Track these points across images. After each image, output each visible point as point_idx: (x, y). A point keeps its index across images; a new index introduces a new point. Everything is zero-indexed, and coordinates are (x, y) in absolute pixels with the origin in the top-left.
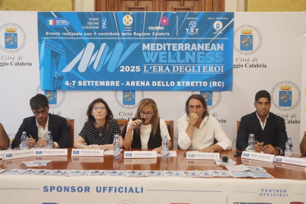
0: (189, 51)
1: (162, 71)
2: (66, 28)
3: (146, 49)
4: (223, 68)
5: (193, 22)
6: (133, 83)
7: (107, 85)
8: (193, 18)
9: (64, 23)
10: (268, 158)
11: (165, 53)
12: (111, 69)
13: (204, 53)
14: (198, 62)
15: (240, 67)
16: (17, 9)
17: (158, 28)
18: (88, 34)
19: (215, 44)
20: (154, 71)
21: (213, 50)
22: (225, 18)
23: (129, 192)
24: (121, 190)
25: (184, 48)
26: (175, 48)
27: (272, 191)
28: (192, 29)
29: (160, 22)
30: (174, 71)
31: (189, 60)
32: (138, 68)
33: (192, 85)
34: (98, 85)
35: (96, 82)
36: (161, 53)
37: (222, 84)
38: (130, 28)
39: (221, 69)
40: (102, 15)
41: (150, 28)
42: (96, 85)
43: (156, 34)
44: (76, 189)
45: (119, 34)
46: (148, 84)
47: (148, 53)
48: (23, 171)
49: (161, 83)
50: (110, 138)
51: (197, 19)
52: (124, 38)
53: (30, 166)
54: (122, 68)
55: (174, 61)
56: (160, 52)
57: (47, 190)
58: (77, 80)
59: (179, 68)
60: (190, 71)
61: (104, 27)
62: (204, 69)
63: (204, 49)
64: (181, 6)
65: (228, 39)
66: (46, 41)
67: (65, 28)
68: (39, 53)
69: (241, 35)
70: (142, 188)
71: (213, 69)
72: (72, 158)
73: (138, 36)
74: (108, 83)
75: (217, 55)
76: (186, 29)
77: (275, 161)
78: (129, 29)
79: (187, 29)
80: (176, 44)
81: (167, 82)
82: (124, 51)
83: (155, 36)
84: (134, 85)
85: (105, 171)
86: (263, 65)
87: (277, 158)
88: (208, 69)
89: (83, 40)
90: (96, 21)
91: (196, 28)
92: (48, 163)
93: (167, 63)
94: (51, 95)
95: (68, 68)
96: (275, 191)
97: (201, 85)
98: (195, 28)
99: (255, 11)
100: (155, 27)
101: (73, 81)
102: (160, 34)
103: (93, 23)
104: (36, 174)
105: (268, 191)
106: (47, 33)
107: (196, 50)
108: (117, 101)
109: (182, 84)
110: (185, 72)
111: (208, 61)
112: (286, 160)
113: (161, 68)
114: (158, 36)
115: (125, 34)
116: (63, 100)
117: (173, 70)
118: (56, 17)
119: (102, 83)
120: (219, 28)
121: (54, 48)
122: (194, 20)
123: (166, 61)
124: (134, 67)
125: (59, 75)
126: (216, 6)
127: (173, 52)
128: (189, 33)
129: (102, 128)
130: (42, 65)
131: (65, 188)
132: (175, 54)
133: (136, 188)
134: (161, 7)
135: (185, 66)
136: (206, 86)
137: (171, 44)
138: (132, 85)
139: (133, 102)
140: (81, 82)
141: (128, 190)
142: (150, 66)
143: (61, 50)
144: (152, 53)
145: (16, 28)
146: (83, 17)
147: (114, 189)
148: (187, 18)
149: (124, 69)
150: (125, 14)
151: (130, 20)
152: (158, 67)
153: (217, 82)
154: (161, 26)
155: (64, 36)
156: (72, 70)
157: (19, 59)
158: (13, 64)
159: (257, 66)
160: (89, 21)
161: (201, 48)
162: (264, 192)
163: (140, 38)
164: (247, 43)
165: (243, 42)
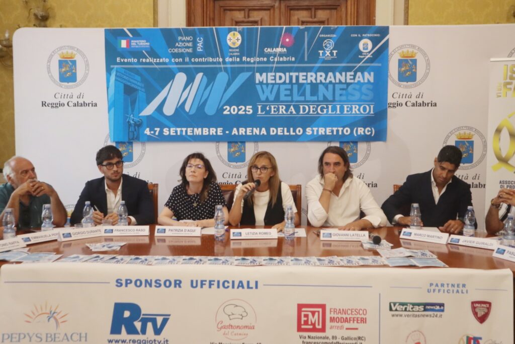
0: (324, 84)
1: (285, 112)
2: (146, 52)
3: (261, 80)
4: (374, 107)
5: (329, 41)
6: (242, 131)
7: (204, 134)
8: (329, 36)
9: (142, 44)
10: (439, 237)
11: (289, 87)
12: (210, 110)
13: (345, 86)
14: (336, 99)
15: (397, 106)
16: (76, 25)
17: (279, 50)
18: (177, 60)
19: (362, 73)
20: (272, 112)
21: (359, 82)
22: (376, 35)
23: (238, 288)
24: (226, 285)
25: (316, 79)
26: (303, 79)
27: (446, 286)
28: (328, 51)
29: (281, 42)
30: (301, 112)
31: (324, 96)
32: (249, 108)
33: (328, 133)
34: (192, 134)
35: (189, 129)
36: (283, 87)
37: (371, 131)
38: (238, 50)
39: (370, 110)
40: (198, 32)
41: (267, 50)
42: (189, 134)
43: (276, 60)
44: (162, 283)
45: (221, 60)
46: (264, 131)
47: (264, 87)
48: (87, 257)
49: (283, 131)
50: (209, 211)
51: (334, 37)
52: (229, 66)
53: (96, 250)
54: (226, 108)
55: (302, 98)
56: (281, 86)
57: (121, 285)
58: (162, 126)
59: (309, 108)
60: (325, 112)
61: (199, 49)
62: (345, 109)
63: (346, 80)
64: (311, 17)
65: (380, 65)
66: (117, 71)
67: (144, 51)
68: (108, 88)
69: (399, 60)
70: (257, 282)
71: (359, 110)
72: (156, 239)
73: (249, 63)
74: (206, 131)
75: (364, 89)
76: (319, 51)
77: (449, 242)
78: (237, 52)
79: (321, 52)
80: (305, 74)
81: (292, 129)
82: (229, 84)
83: (273, 62)
84: (244, 134)
85: (203, 258)
86: (432, 104)
88: (351, 109)
89: (170, 68)
90: (188, 42)
91: (334, 49)
92: (122, 247)
93: (292, 101)
94: (124, 149)
95: (149, 110)
96: (450, 286)
97: (340, 133)
98: (331, 50)
99: (420, 24)
100: (274, 49)
101: (156, 129)
102: (281, 59)
103: (183, 45)
104: (105, 262)
105: (439, 285)
106: (118, 59)
107: (334, 81)
108: (220, 157)
109: (313, 131)
110: (318, 113)
111: (350, 98)
112: (466, 241)
113: (282, 108)
114: (278, 62)
115: (231, 60)
116: (142, 155)
117: (300, 112)
118: (131, 36)
119: (198, 131)
120: (367, 49)
121: (129, 81)
122: (330, 38)
123: (289, 98)
124: (244, 108)
125: (136, 119)
126: (363, 18)
127: (300, 86)
128: (323, 57)
129: (197, 195)
130: (112, 105)
131: (146, 281)
132: (303, 89)
133: (248, 282)
134: (283, 20)
135: (318, 106)
136: (349, 135)
137: (297, 74)
138: (240, 134)
139: (242, 158)
140: (167, 129)
141: (236, 285)
142: (267, 105)
143: (139, 84)
144: (270, 86)
145: (75, 52)
146: (170, 36)
147: (216, 283)
148: (321, 36)
149: (230, 111)
150: (230, 30)
152: (279, 108)
153: (365, 128)
154: (282, 47)
155: (143, 63)
156: (154, 112)
157: (80, 98)
158: (70, 104)
159: (423, 104)
160: (178, 42)
161: (341, 79)
162: (434, 287)
163: (252, 66)
164: (408, 72)
165: (403, 69)
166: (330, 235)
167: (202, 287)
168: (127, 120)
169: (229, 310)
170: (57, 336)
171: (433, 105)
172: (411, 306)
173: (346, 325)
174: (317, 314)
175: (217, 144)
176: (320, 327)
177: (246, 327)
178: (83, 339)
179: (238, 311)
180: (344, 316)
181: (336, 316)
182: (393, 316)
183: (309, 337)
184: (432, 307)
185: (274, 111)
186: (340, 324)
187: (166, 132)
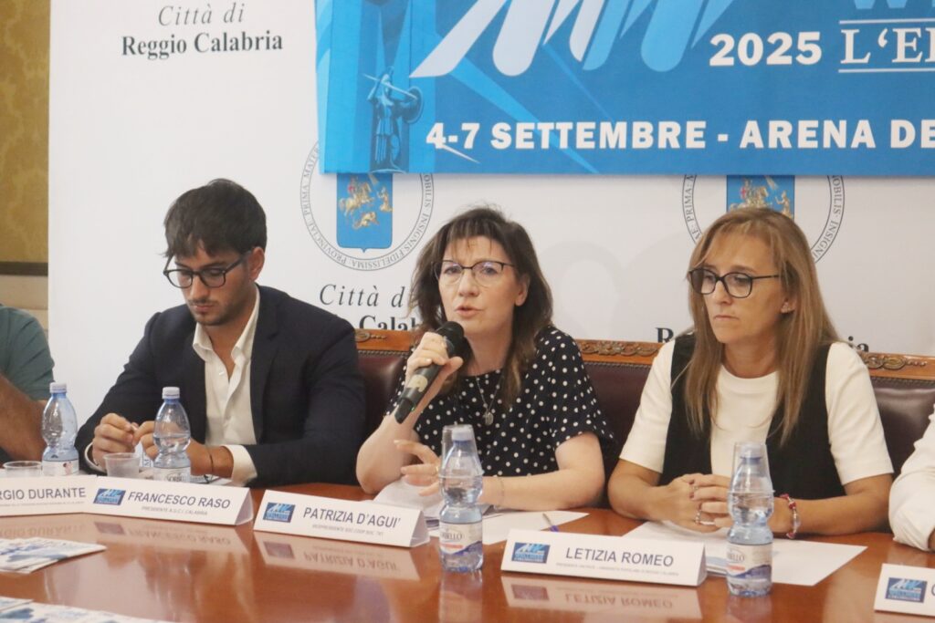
6: (779, 132)
7: (636, 144)
20: (901, 57)
32: (807, 42)
34: (591, 145)
35: (581, 126)
42: (581, 144)
46: (864, 134)
54: (722, 44)
58: (487, 115)
74: (642, 135)
84: (786, 144)
95: (445, 57)
101: (465, 126)
116: (423, 224)
119: (613, 135)
124: (787, 40)
125: (401, 91)
129: (494, 376)
138: (773, 144)
140: (507, 127)
142: (880, 28)
149: (734, 53)
152: (927, 36)
156: (461, 63)
157: (231, 20)
158: (205, 43)
166: (919, 591)
168: (370, 97)
175: (689, 183)
185: (909, 52)
187: (501, 136)
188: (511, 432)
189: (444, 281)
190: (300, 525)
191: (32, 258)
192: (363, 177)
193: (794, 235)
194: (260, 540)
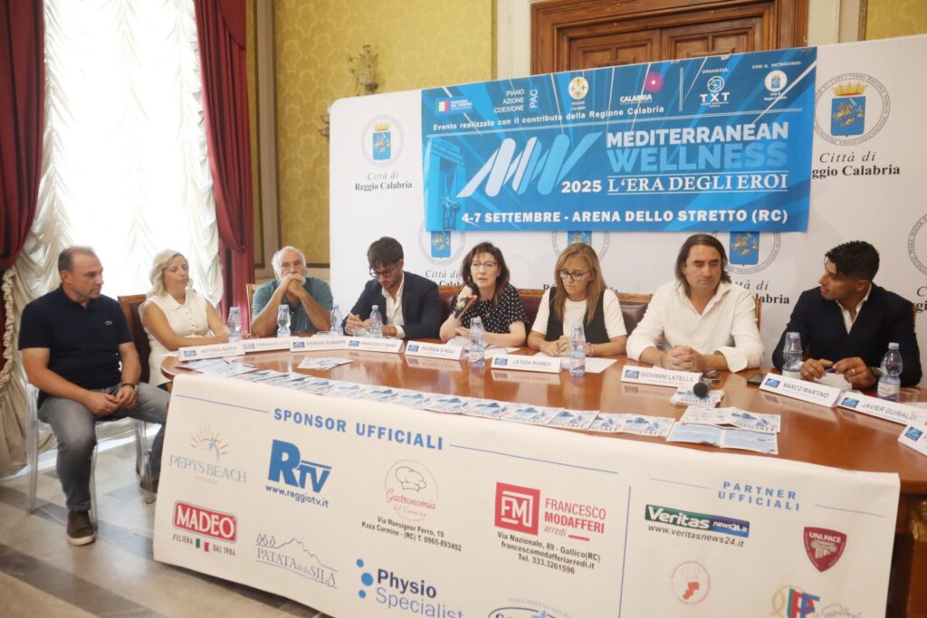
0: (706, 144)
1: (647, 189)
2: (467, 114)
3: (614, 143)
4: (787, 178)
5: (718, 78)
6: (586, 216)
7: (536, 220)
8: (716, 71)
9: (463, 105)
10: (822, 394)
11: (655, 150)
13: (740, 147)
14: (726, 166)
15: (828, 175)
17: (641, 98)
18: (504, 122)
19: (768, 125)
20: (629, 189)
21: (763, 138)
22: (793, 63)
23: (415, 444)
24: (400, 437)
25: (695, 138)
26: (676, 139)
27: (754, 490)
28: (715, 94)
29: (644, 86)
30: (672, 188)
31: (707, 162)
32: (596, 184)
33: (711, 219)
34: (520, 221)
35: (517, 214)
36: (645, 152)
37: (782, 216)
38: (583, 103)
39: (782, 182)
41: (623, 99)
42: (516, 220)
43: (636, 112)
44: (324, 421)
45: (560, 118)
46: (616, 216)
47: (619, 152)
49: (644, 215)
51: (726, 72)
52: (571, 125)
54: (566, 185)
55: (674, 167)
56: (643, 150)
57: (280, 417)
58: (483, 210)
59: (684, 181)
60: (708, 187)
61: (533, 106)
62: (740, 182)
63: (742, 137)
64: (707, 50)
65: (800, 110)
66: (433, 142)
67: (465, 114)
68: (423, 164)
69: (834, 100)
70: (440, 439)
71: (762, 183)
73: (599, 119)
74: (538, 217)
75: (771, 150)
76: (702, 95)
77: (839, 404)
78: (582, 105)
79: (704, 96)
80: (678, 130)
81: (657, 213)
82: (570, 150)
83: (632, 117)
84: (589, 220)
86: (890, 170)
87: (846, 399)
88: (749, 181)
89: (495, 134)
90: (519, 96)
91: (723, 91)
93: (658, 172)
94: (441, 240)
95: (469, 190)
96: (763, 491)
97: (731, 219)
98: (720, 93)
100: (634, 97)
101: (476, 214)
102: (644, 111)
103: (513, 102)
105: (742, 488)
106: (435, 127)
107: (722, 140)
108: (557, 252)
109: (688, 215)
110: (697, 189)
111: (749, 164)
112: (868, 406)
113: (644, 182)
114: (640, 116)
115: (573, 117)
116: (461, 248)
117: (669, 186)
118: (450, 95)
119: (528, 217)
120: (778, 86)
121: (446, 154)
122: (719, 74)
123: (654, 168)
124: (589, 183)
125: (453, 202)
127: (671, 148)
128: (707, 104)
130: (427, 185)
131: (306, 416)
132: (675, 152)
133: (429, 438)
135: (697, 177)
136: (742, 222)
137: (667, 131)
138: (584, 220)
140: (490, 214)
141: (413, 439)
142: (621, 179)
143: (457, 156)
144: (627, 151)
145: (389, 122)
146: (496, 91)
147: (387, 432)
148: (704, 72)
149: (570, 188)
150: (573, 76)
151: (583, 88)
152: (639, 182)
153: (771, 211)
154: (646, 93)
155: (463, 130)
157: (393, 177)
158: (384, 186)
159: (876, 170)
160: (506, 98)
161: (735, 136)
162: (729, 488)
163: (603, 123)
164: (850, 118)
165: (840, 114)
166: (636, 375)
167: (369, 435)
168: (442, 204)
169: (403, 474)
170: (217, 469)
171: (893, 171)
172: (685, 518)
173: (570, 530)
174: (525, 503)
175: (554, 235)
176: (529, 525)
177: (423, 504)
178: (242, 479)
179: (414, 478)
180: (568, 515)
181: (554, 512)
182: (651, 528)
183: (512, 537)
184: (725, 526)
185: (632, 187)
186: (559, 527)
187: (488, 218)
188: (494, 320)
189: (473, 269)
190: (421, 352)
191: (324, 262)
192: (440, 233)
193: (592, 254)
194: (407, 358)
